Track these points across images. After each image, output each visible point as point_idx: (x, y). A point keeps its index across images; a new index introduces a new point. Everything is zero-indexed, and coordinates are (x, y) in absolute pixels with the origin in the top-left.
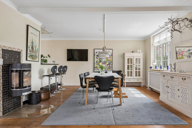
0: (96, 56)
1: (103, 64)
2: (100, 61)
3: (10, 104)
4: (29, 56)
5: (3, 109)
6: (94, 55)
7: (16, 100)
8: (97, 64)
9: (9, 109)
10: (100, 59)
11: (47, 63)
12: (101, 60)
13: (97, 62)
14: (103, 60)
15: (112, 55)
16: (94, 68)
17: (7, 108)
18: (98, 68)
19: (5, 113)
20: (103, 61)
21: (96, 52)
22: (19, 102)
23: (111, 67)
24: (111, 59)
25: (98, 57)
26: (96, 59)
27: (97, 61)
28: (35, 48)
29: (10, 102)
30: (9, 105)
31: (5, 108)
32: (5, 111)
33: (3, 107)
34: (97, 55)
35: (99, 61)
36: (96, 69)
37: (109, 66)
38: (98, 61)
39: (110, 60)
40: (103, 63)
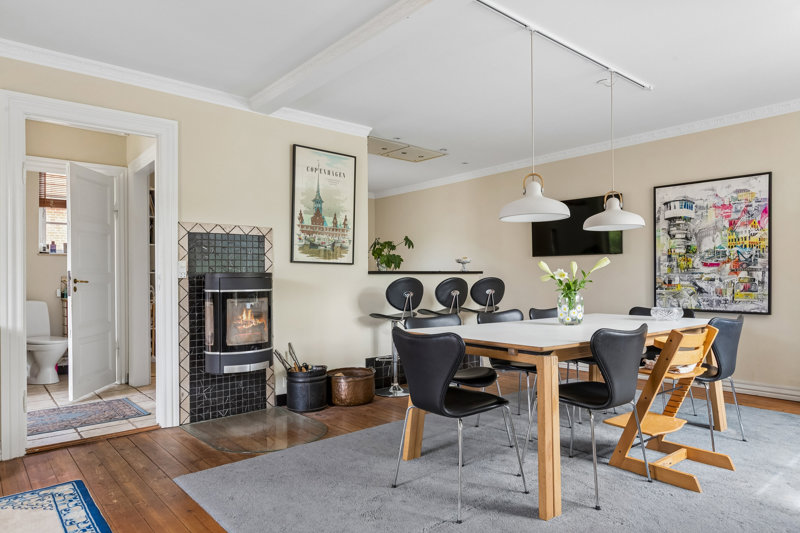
0: (663, 225)
1: (705, 265)
2: (688, 248)
3: (220, 394)
4: (301, 248)
5: (192, 405)
6: (655, 221)
7: (245, 384)
8: (670, 267)
9: (213, 409)
10: (687, 238)
11: (401, 269)
12: (693, 243)
13: (669, 256)
14: (708, 244)
15: (768, 211)
16: (655, 289)
17: (207, 403)
18: (676, 290)
19: (200, 419)
20: (704, 248)
21: (666, 204)
22: (258, 394)
23: (762, 283)
24: (764, 234)
25: (674, 230)
26: (663, 238)
27: (670, 251)
28: (332, 219)
29: (220, 388)
30: (214, 395)
31: (199, 403)
32: (200, 411)
33: (192, 399)
34: (670, 219)
35: (683, 251)
36: (664, 292)
37: (743, 274)
38: (677, 251)
39: (754, 239)
40: (709, 261)
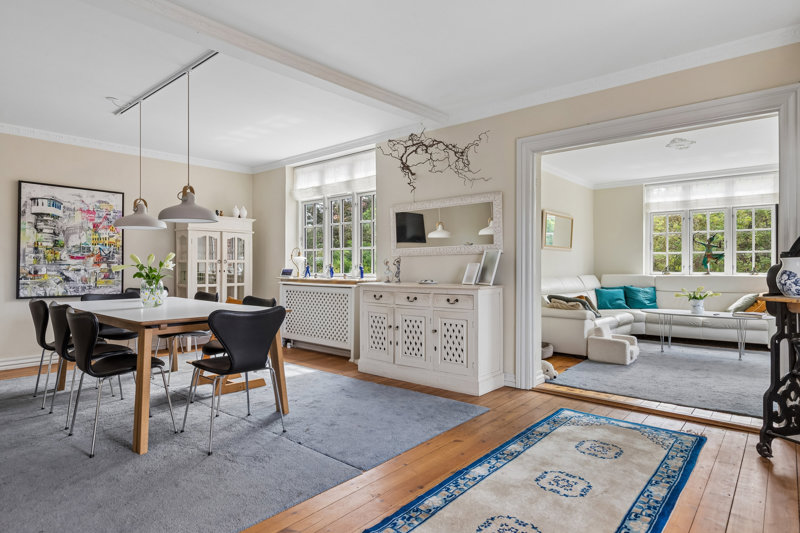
0: (29, 218)
1: (72, 258)
2: (55, 242)
6: (20, 214)
12: (61, 238)
13: (36, 248)
14: (74, 241)
16: (18, 279)
18: (42, 280)
21: (33, 199)
23: (117, 272)
24: (119, 237)
26: (28, 232)
27: (36, 243)
35: (51, 245)
38: (45, 244)
39: (112, 240)
40: (76, 255)
